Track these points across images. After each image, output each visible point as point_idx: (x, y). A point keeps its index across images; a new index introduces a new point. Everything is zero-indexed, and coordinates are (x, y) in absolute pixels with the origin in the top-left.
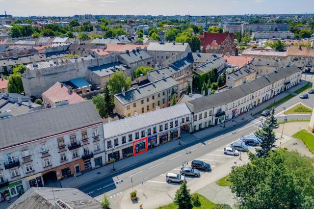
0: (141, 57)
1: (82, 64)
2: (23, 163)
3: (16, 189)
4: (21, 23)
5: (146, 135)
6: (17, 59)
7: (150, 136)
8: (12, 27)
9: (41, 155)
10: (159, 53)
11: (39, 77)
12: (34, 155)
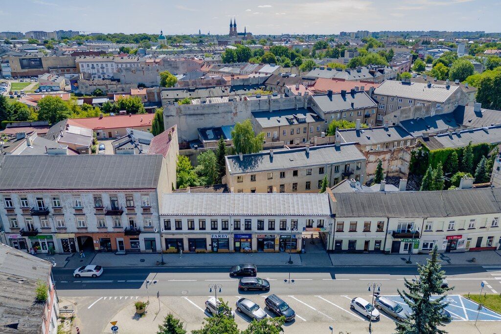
0: (352, 104)
1: (244, 105)
2: (54, 215)
3: (46, 243)
4: (255, 44)
5: (231, 229)
6: (193, 91)
7: (237, 232)
8: (236, 48)
9: (74, 211)
10: (395, 99)
11: (180, 116)
12: (66, 209)
